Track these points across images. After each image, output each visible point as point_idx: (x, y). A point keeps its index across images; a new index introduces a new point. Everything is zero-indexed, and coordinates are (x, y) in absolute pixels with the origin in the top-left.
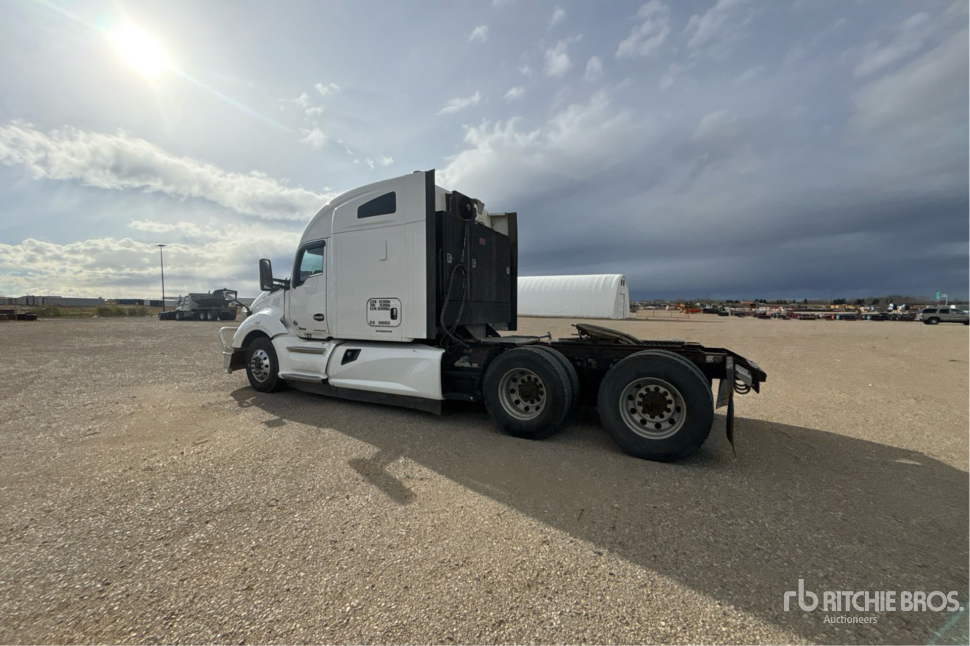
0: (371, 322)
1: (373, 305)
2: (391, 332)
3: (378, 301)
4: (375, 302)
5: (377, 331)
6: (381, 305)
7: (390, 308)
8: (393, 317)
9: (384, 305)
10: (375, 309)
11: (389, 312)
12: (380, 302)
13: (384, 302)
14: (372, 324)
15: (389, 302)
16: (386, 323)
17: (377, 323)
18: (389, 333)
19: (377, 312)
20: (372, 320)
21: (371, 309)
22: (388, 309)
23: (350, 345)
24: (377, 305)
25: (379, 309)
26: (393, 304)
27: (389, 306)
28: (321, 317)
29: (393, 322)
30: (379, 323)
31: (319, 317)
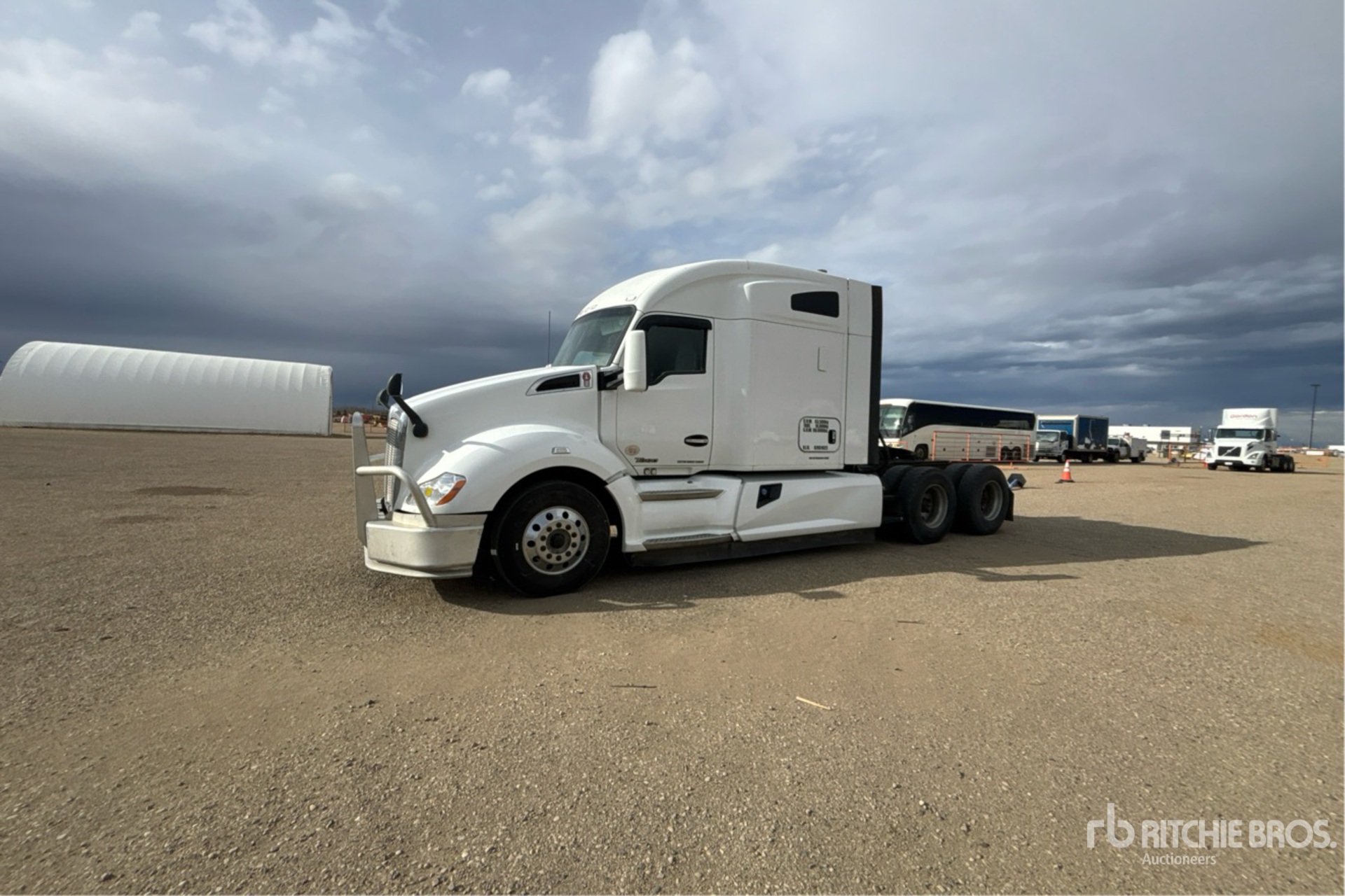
0: (804, 447)
1: (807, 425)
2: (827, 458)
3: (813, 420)
4: (810, 421)
5: (811, 458)
6: (817, 426)
7: (828, 430)
8: (831, 441)
9: (821, 426)
10: (810, 430)
11: (826, 435)
12: (816, 422)
13: (822, 422)
14: (805, 449)
15: (827, 422)
16: (824, 448)
17: (812, 449)
18: (826, 461)
19: (812, 434)
20: (806, 444)
21: (804, 431)
22: (825, 431)
23: (764, 480)
24: (813, 426)
25: (815, 430)
26: (832, 425)
27: (827, 427)
28: (702, 441)
29: (831, 447)
30: (816, 447)
31: (696, 440)
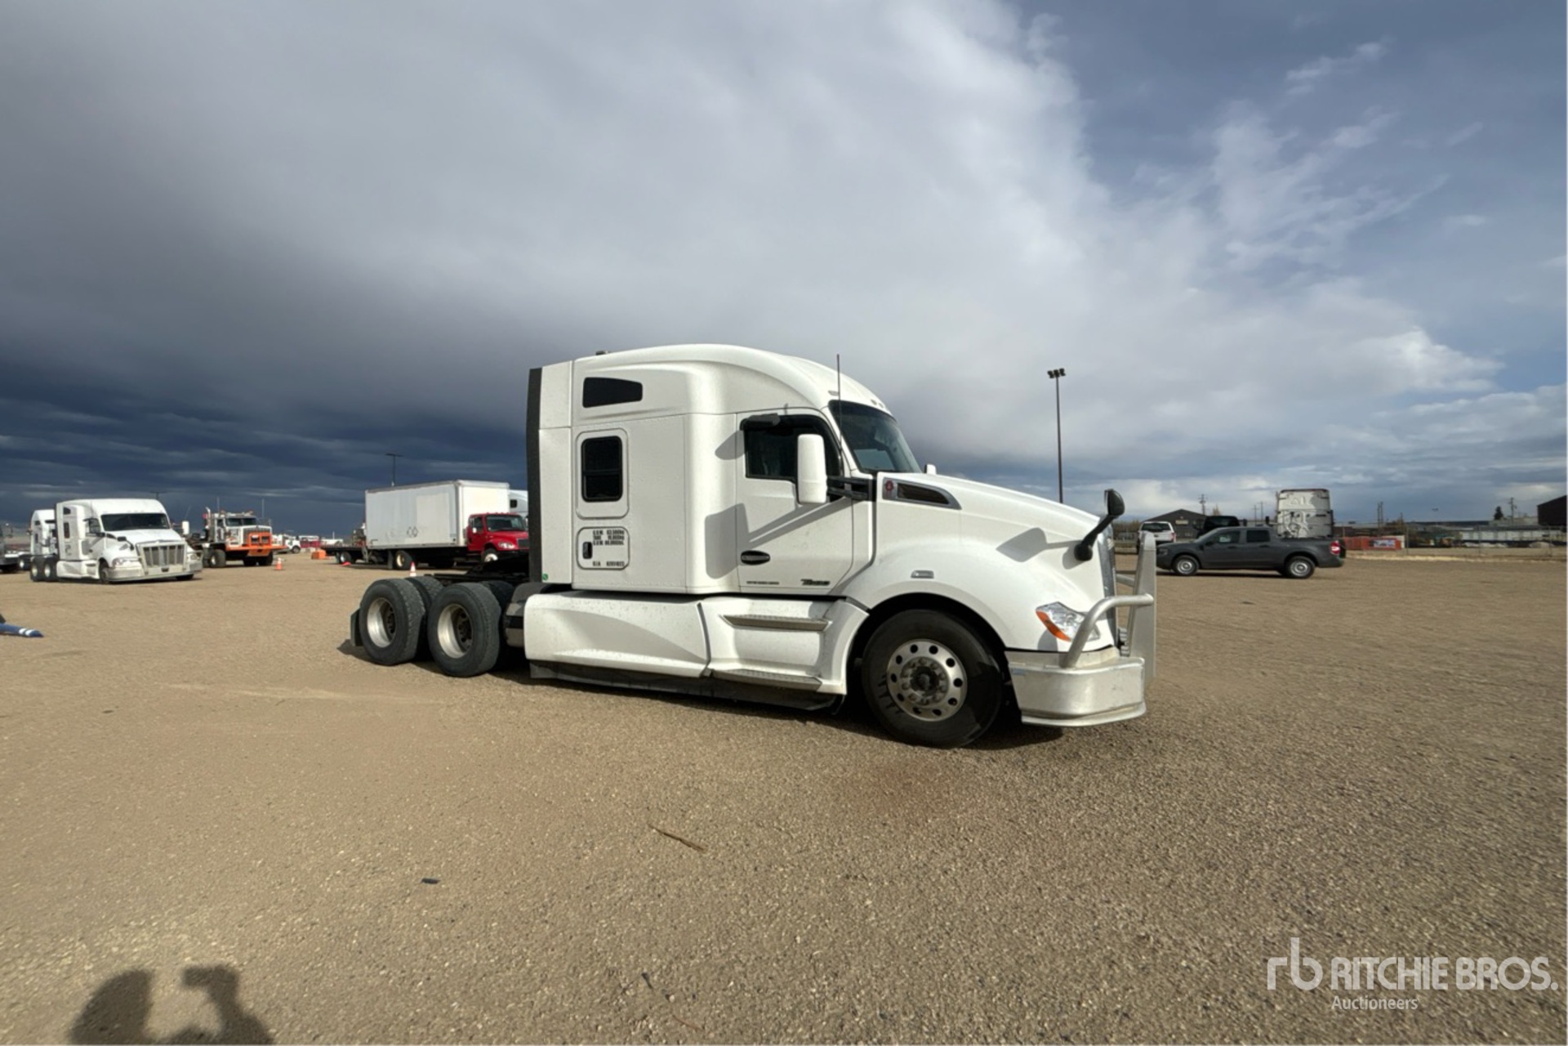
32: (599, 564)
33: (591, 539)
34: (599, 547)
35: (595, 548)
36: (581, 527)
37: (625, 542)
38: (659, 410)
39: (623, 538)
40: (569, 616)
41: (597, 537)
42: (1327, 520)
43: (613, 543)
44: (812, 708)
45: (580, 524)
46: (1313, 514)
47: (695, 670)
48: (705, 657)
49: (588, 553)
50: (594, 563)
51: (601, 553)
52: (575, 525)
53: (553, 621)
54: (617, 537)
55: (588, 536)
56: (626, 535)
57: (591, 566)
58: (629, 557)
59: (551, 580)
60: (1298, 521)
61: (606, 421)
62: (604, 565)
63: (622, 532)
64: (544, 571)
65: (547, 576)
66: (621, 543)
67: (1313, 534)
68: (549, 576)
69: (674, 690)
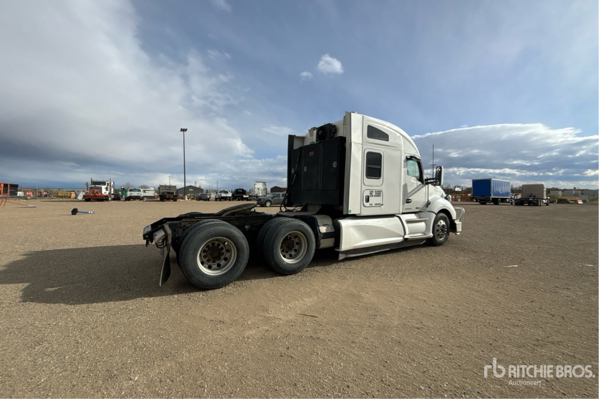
32: (372, 205)
33: (369, 194)
34: (372, 197)
35: (370, 198)
36: (365, 189)
37: (381, 195)
38: (393, 147)
39: (380, 194)
40: (359, 228)
41: (371, 194)
42: (265, 191)
43: (377, 196)
44: (422, 243)
45: (364, 188)
46: (263, 189)
47: (400, 240)
48: (403, 234)
49: (368, 200)
50: (370, 204)
51: (373, 200)
52: (362, 188)
53: (352, 231)
54: (379, 194)
55: (367, 193)
56: (382, 193)
57: (369, 206)
58: (383, 202)
59: (352, 213)
60: (259, 191)
61: (376, 146)
62: (374, 205)
63: (380, 192)
64: (350, 209)
65: (350, 211)
66: (380, 196)
67: (262, 195)
68: (352, 211)
69: (388, 249)
